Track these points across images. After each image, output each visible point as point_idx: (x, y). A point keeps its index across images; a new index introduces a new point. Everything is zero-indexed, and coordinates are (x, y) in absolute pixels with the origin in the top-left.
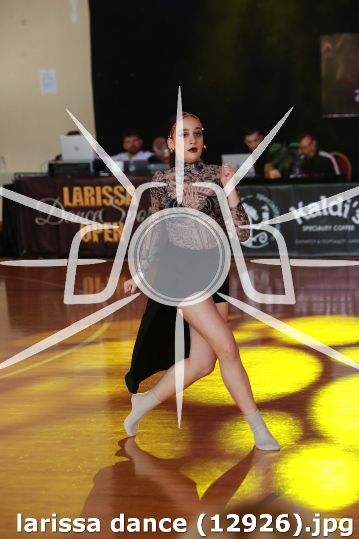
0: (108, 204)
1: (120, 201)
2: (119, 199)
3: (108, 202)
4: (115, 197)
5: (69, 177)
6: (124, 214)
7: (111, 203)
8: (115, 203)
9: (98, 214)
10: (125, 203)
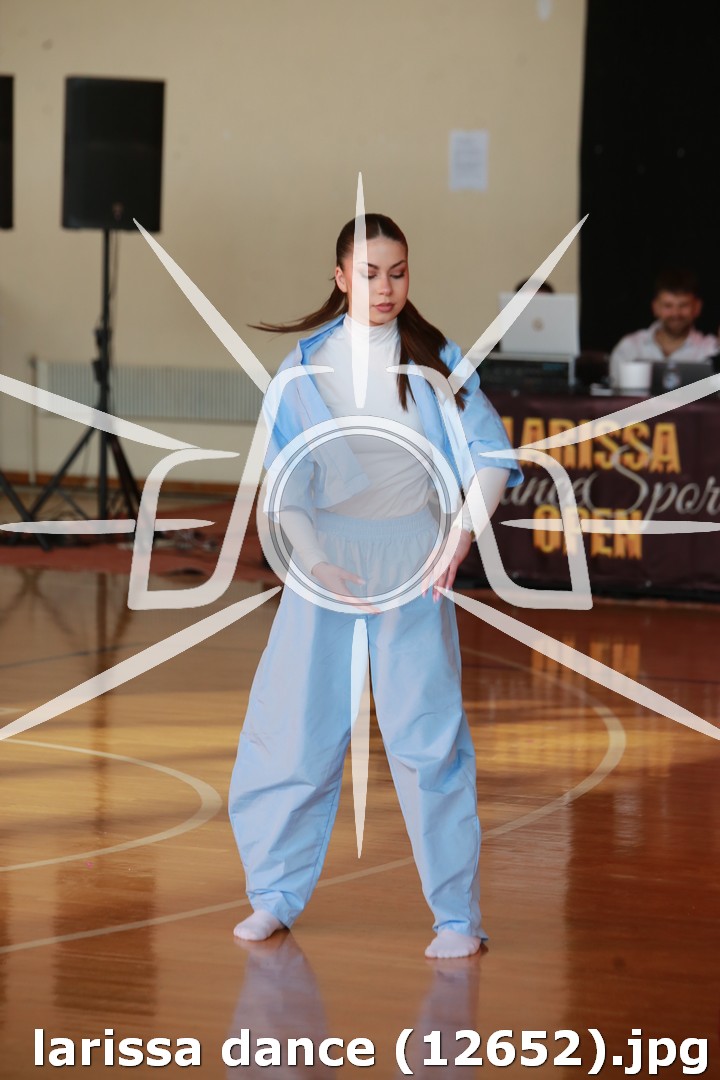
0: (606, 465)
1: (636, 460)
2: (636, 453)
3: (607, 459)
4: (625, 448)
5: (515, 393)
6: (644, 490)
7: (614, 462)
8: (622, 463)
9: (581, 486)
10: (650, 462)
